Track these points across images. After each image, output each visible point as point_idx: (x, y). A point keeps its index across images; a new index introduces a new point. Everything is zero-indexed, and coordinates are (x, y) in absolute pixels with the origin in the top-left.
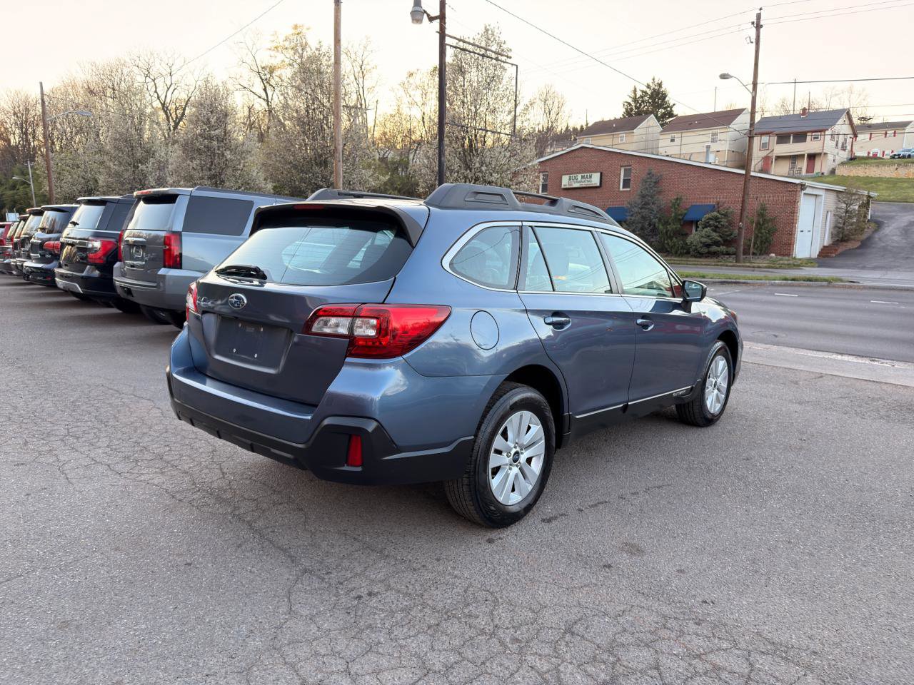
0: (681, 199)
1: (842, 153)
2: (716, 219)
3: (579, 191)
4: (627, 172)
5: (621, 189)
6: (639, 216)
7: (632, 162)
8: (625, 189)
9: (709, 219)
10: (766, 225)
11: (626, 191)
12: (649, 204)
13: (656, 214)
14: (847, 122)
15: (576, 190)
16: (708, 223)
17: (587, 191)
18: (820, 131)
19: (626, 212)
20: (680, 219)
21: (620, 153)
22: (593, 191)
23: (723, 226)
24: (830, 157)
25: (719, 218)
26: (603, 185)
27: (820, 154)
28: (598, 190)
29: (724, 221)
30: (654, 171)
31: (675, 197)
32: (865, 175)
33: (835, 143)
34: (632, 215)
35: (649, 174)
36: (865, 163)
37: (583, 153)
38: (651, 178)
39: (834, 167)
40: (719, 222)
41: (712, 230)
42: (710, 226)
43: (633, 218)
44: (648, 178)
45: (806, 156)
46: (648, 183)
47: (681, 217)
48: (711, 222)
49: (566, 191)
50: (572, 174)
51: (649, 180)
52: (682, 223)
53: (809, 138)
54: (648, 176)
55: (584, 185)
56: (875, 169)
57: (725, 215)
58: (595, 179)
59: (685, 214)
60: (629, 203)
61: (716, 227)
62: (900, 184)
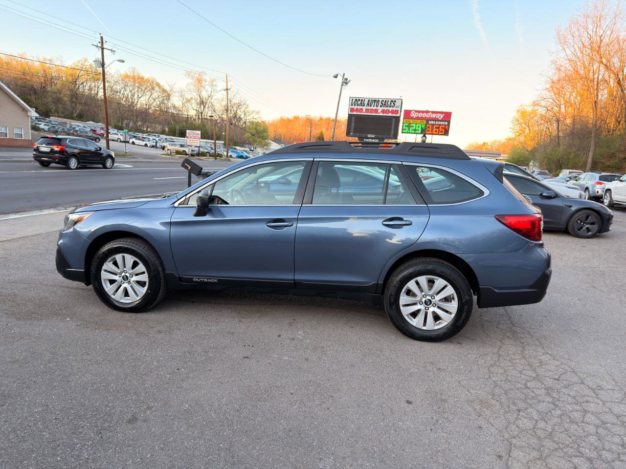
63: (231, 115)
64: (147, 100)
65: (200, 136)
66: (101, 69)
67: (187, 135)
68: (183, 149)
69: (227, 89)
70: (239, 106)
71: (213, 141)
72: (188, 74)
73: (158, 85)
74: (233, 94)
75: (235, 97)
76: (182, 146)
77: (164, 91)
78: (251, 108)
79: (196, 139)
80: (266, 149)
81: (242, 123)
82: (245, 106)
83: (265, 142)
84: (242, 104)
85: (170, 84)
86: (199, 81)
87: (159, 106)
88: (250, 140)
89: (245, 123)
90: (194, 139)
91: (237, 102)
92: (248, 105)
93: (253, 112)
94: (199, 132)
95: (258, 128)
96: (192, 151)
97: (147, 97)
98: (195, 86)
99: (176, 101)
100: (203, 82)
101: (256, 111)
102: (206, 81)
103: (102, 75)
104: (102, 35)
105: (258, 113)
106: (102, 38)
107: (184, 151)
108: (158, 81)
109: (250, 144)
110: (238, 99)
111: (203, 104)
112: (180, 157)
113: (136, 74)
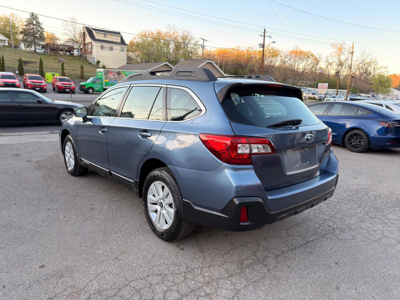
63: (362, 71)
64: (303, 66)
65: (327, 87)
66: (262, 49)
67: (319, 87)
68: (314, 96)
69: (352, 53)
70: (369, 64)
71: (336, 90)
72: (333, 45)
73: (312, 55)
74: (366, 56)
75: (367, 58)
76: (313, 94)
77: (316, 59)
78: (380, 65)
79: (324, 89)
80: (387, 95)
81: (370, 76)
82: (375, 64)
83: (387, 90)
84: (373, 62)
85: (319, 54)
86: (340, 49)
87: (311, 69)
88: (373, 88)
89: (374, 76)
90: (323, 89)
91: (369, 61)
92: (377, 63)
93: (381, 68)
94: (327, 84)
95: (382, 79)
96: (320, 97)
97: (304, 63)
98: (336, 53)
99: (322, 65)
100: (343, 50)
101: (384, 66)
102: (345, 49)
103: (262, 52)
104: (265, 28)
105: (386, 68)
106: (265, 30)
107: (314, 97)
108: (313, 53)
109: (373, 91)
110: (370, 59)
111: (341, 65)
112: (310, 102)
113: (298, 50)
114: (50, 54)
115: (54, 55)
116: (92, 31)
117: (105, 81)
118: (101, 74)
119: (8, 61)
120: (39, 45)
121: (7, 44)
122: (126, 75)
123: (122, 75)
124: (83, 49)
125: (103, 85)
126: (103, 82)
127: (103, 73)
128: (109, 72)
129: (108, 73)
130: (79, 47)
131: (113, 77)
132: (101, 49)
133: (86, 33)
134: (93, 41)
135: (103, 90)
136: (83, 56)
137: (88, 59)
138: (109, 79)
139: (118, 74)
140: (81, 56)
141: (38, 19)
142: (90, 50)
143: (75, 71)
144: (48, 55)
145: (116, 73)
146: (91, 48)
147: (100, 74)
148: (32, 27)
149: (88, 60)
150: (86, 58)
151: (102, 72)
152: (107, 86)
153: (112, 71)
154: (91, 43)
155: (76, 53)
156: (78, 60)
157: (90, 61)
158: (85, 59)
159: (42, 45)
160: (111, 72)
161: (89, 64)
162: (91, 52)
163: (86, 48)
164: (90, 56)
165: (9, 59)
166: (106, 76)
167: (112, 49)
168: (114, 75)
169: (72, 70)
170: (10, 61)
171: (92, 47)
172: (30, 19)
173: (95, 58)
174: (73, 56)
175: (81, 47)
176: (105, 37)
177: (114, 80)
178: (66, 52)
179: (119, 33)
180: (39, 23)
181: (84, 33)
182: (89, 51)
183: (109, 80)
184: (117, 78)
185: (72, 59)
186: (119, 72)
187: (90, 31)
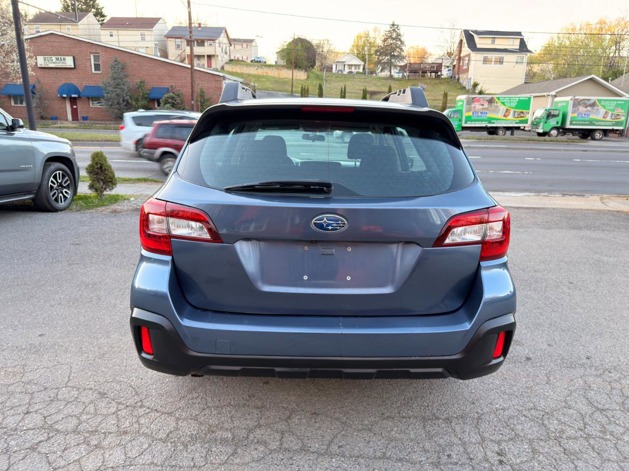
0: (144, 83)
1: (225, 56)
2: (172, 98)
3: (55, 70)
4: (97, 58)
5: (93, 71)
6: (114, 94)
7: (99, 51)
8: (96, 72)
9: (168, 98)
10: (206, 103)
11: (97, 73)
12: (119, 85)
13: (127, 93)
14: (226, 36)
15: (53, 70)
16: (167, 100)
17: (63, 71)
18: (213, 40)
19: (103, 90)
20: (146, 98)
21: (89, 42)
22: (69, 71)
23: (178, 103)
24: (220, 58)
25: (174, 98)
26: (76, 67)
27: (214, 56)
28: (73, 71)
29: (178, 100)
30: (119, 60)
31: (139, 81)
32: (241, 72)
33: (221, 49)
34: (108, 93)
35: (116, 61)
36: (240, 64)
37: (52, 39)
38: (117, 64)
39: (222, 65)
40: (175, 100)
41: (171, 106)
42: (169, 103)
43: (109, 95)
44: (116, 65)
45: (206, 57)
46: (117, 68)
47: (146, 96)
48: (170, 100)
49: (42, 70)
50: (46, 55)
51: (117, 66)
52: (148, 100)
53: (206, 43)
54: (116, 63)
55: (60, 65)
56: (246, 68)
57: (178, 95)
58: (69, 62)
59: (149, 94)
60: (103, 83)
61: (173, 104)
62: (261, 79)
114: (408, 79)
115: (413, 80)
116: (473, 36)
117: (465, 114)
118: (462, 103)
119: (354, 93)
120: (395, 66)
121: (361, 70)
122: (503, 103)
123: (496, 104)
124: (457, 66)
125: (462, 122)
126: (462, 117)
127: (465, 101)
128: (474, 100)
129: (474, 102)
130: (452, 63)
131: (481, 107)
132: (483, 64)
133: (465, 41)
134: (471, 52)
135: (460, 129)
136: (455, 77)
137: (461, 81)
138: (473, 111)
139: (489, 102)
140: (451, 77)
141: (399, 30)
142: (466, 67)
143: (437, 102)
144: (406, 79)
145: (487, 101)
146: (468, 64)
147: (460, 104)
148: (390, 41)
149: (460, 83)
150: (458, 79)
151: (463, 101)
152: (468, 123)
153: (480, 98)
154: (469, 55)
155: (445, 73)
156: (446, 83)
157: (464, 85)
158: (456, 81)
159: (401, 66)
160: (477, 100)
161: (461, 88)
162: (467, 70)
163: (461, 64)
164: (465, 77)
165: (355, 90)
166: (468, 106)
167: (501, 62)
168: (483, 105)
169: (432, 100)
170: (356, 93)
171: (469, 62)
172: (389, 31)
173: (472, 78)
174: (439, 79)
175: (455, 63)
176: (493, 42)
177: (481, 113)
178: (431, 73)
179: (519, 34)
180: (400, 35)
181: (461, 41)
182: (464, 68)
183: (473, 113)
184: (487, 109)
185: (437, 84)
186: (492, 98)
187: (469, 37)
